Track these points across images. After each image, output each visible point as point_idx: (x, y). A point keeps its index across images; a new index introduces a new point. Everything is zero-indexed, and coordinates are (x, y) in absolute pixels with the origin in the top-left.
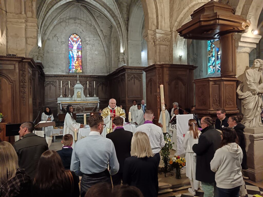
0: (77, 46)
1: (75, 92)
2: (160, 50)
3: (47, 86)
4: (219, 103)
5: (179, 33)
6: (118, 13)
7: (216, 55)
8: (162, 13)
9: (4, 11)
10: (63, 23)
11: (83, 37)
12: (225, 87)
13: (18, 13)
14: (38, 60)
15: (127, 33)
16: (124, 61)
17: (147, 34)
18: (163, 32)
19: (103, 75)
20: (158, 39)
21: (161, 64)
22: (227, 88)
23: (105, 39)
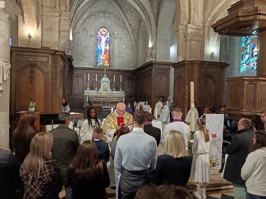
0: (106, 40)
1: (101, 85)
2: (190, 46)
3: (75, 78)
4: (254, 104)
5: (213, 29)
6: (148, 7)
7: (251, 52)
8: (195, 7)
9: (41, 5)
10: (93, 16)
11: (111, 31)
12: (261, 87)
13: (53, 7)
14: (68, 53)
15: (157, 28)
16: (152, 56)
17: (178, 29)
18: (195, 27)
19: (129, 69)
20: (189, 34)
21: (192, 61)
22: (263, 88)
23: (133, 33)
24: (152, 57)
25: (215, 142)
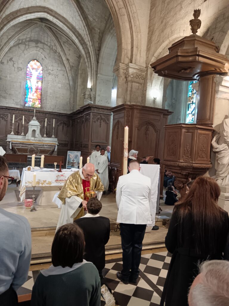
0: (38, 76)
2: (132, 88)
4: (191, 155)
5: (153, 69)
6: (88, 40)
7: (197, 102)
8: (138, 44)
10: (22, 45)
12: (199, 136)
15: (97, 65)
16: (91, 98)
17: (118, 68)
18: (137, 68)
19: (65, 112)
20: (130, 75)
21: (132, 105)
22: (201, 137)
23: (71, 70)
24: (91, 100)
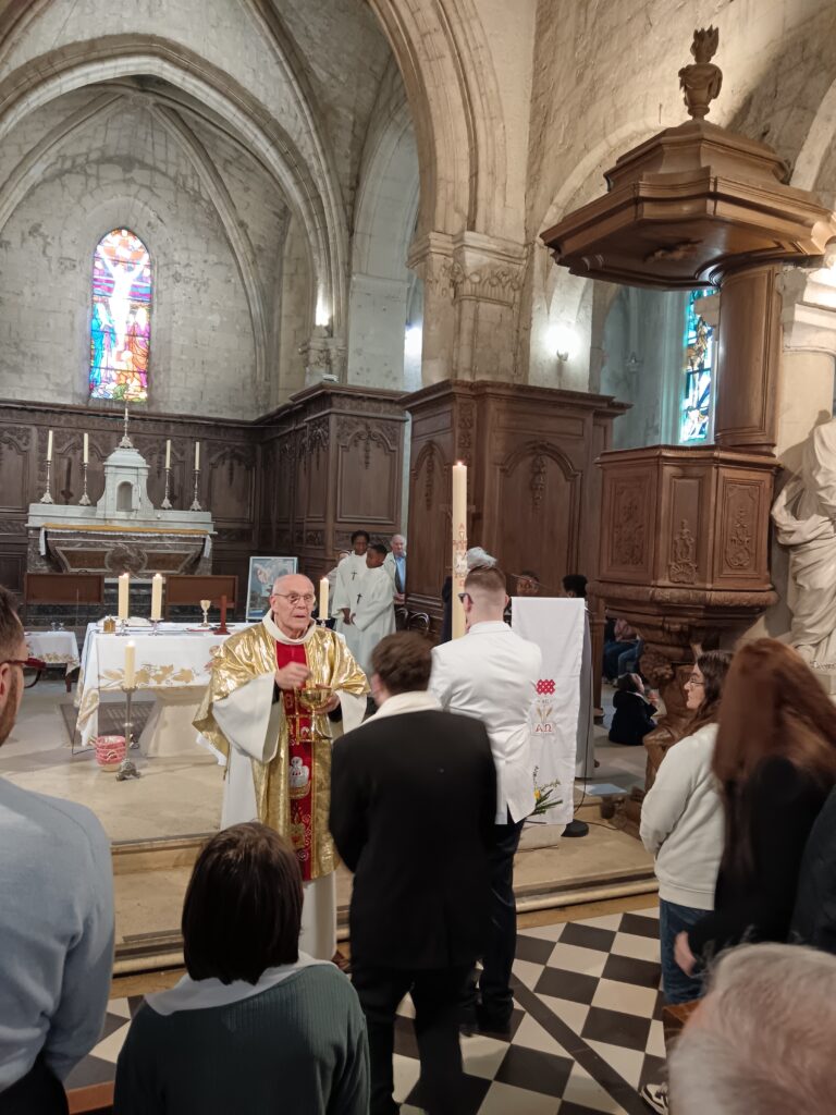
0: (134, 286)
1: (109, 481)
2: (476, 320)
5: (552, 251)
6: (312, 151)
8: (494, 161)
10: (73, 176)
11: (159, 247)
12: (725, 489)
15: (350, 244)
16: (329, 362)
17: (426, 248)
18: (493, 247)
19: (237, 416)
20: (469, 273)
21: (478, 382)
22: (730, 495)
23: (254, 262)
24: (330, 369)
25: (550, 710)
